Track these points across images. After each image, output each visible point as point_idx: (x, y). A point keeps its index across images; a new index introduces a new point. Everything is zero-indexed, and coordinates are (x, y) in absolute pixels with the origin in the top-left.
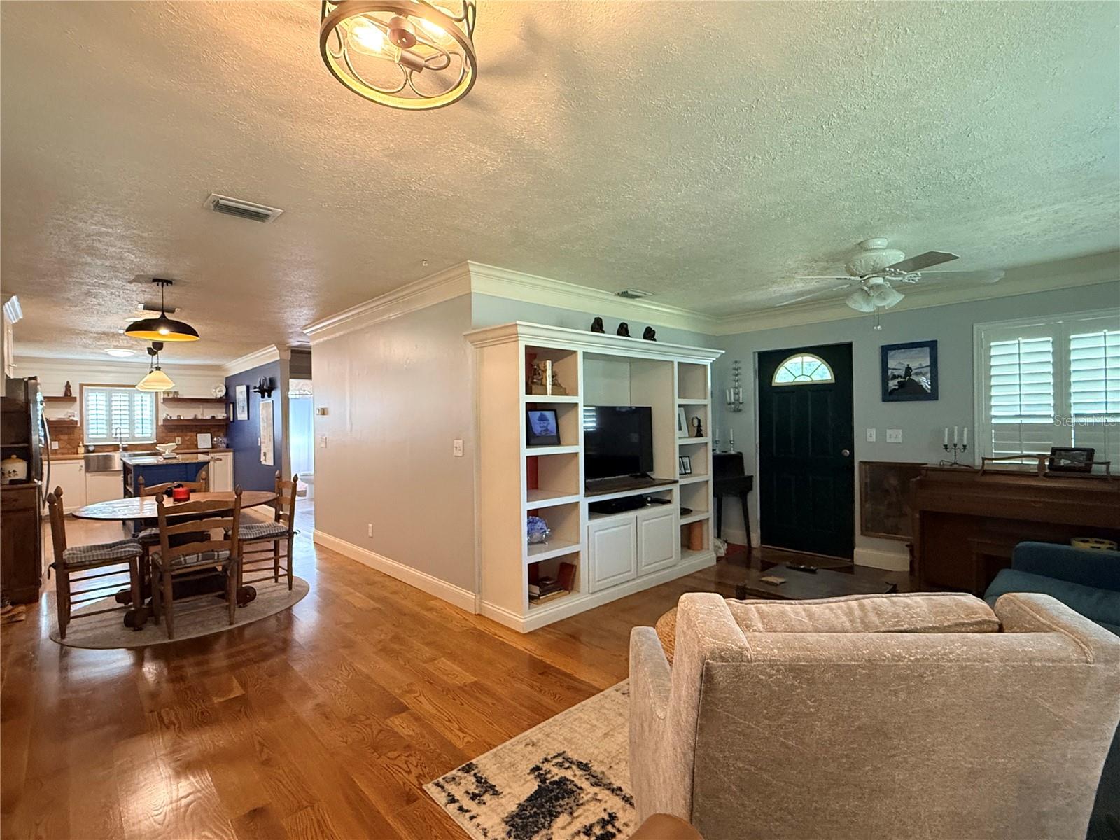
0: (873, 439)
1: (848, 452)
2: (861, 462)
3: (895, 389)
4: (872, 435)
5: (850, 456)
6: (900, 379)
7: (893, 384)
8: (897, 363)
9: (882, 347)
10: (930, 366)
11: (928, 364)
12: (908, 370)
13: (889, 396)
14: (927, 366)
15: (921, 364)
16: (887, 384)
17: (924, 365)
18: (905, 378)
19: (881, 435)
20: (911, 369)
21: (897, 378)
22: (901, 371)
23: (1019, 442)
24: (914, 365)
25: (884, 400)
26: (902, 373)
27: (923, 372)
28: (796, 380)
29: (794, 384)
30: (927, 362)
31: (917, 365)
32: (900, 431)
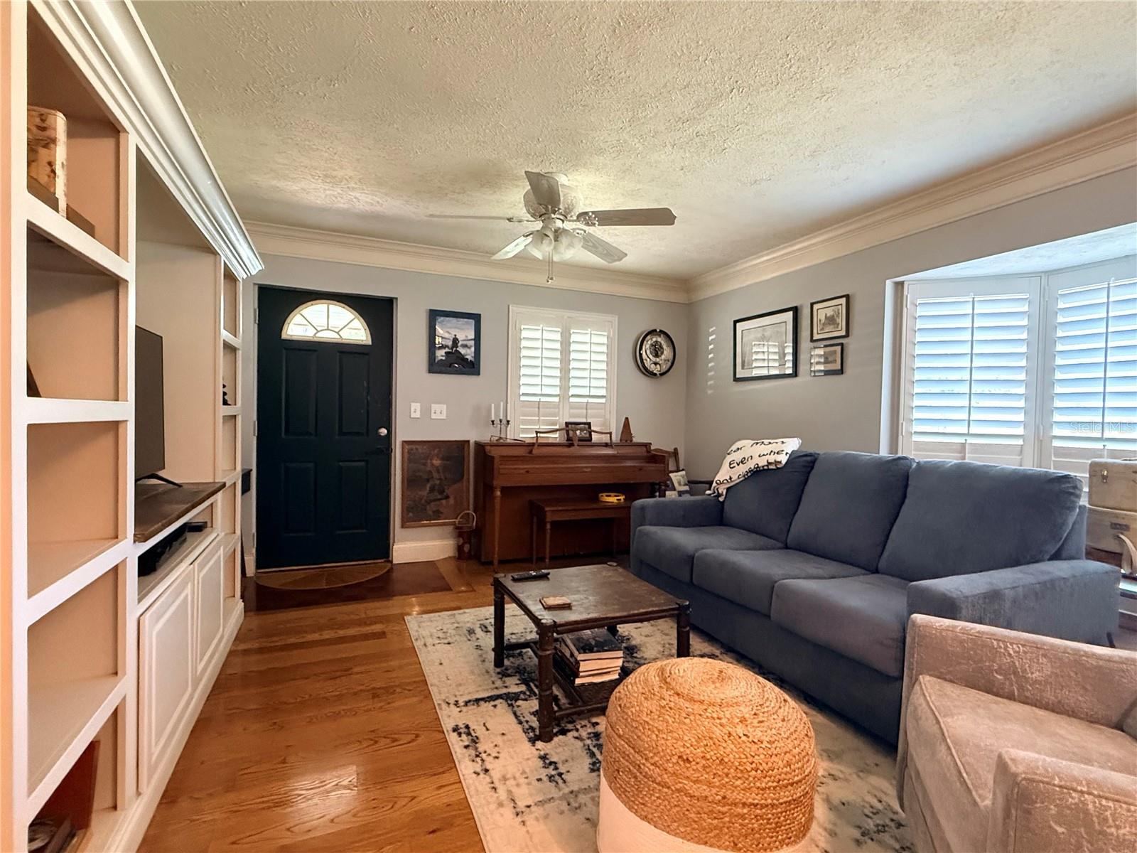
0: (418, 415)
1: (386, 431)
2: (404, 442)
3: (441, 360)
4: (416, 409)
5: (386, 436)
6: (447, 350)
7: (440, 354)
8: (445, 332)
9: (431, 310)
10: (474, 339)
11: (473, 337)
12: (455, 341)
13: (435, 367)
14: (472, 340)
15: (466, 336)
16: (435, 353)
17: (470, 338)
18: (452, 349)
19: (426, 411)
20: (457, 340)
21: (445, 348)
22: (448, 341)
23: (537, 418)
24: (461, 337)
25: (430, 371)
26: (450, 343)
27: (469, 345)
28: (319, 335)
29: (316, 339)
30: (471, 335)
31: (464, 338)
32: (445, 406)
